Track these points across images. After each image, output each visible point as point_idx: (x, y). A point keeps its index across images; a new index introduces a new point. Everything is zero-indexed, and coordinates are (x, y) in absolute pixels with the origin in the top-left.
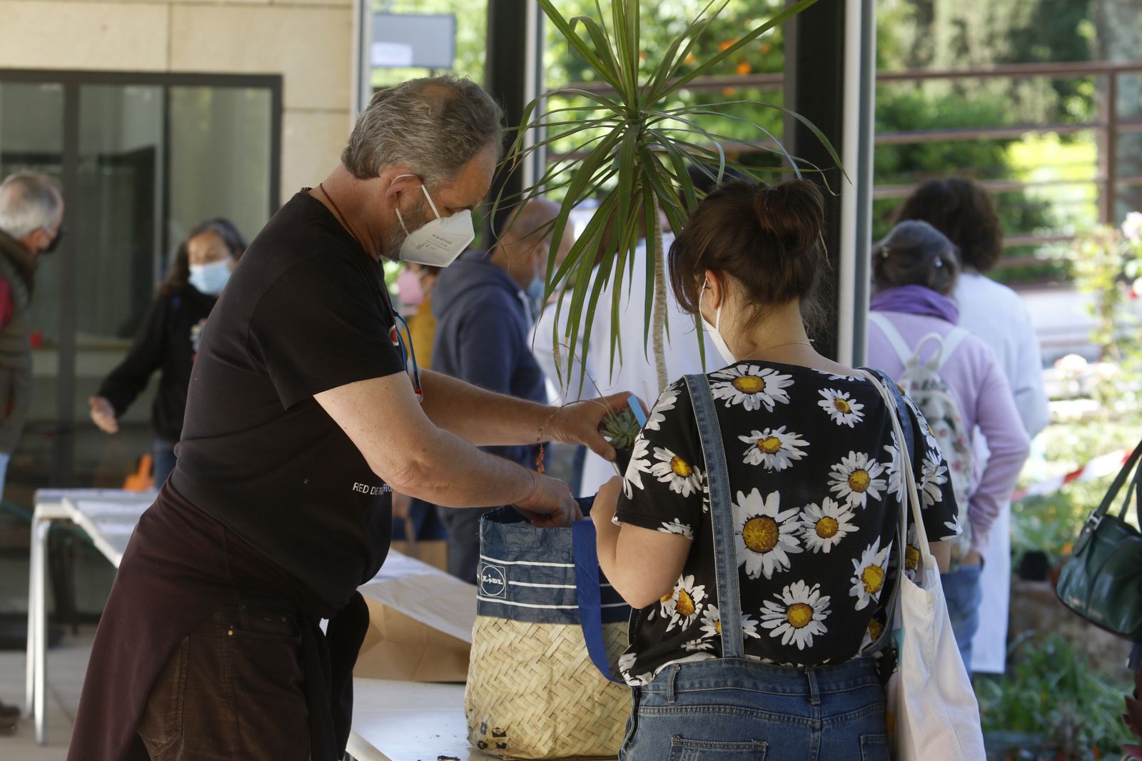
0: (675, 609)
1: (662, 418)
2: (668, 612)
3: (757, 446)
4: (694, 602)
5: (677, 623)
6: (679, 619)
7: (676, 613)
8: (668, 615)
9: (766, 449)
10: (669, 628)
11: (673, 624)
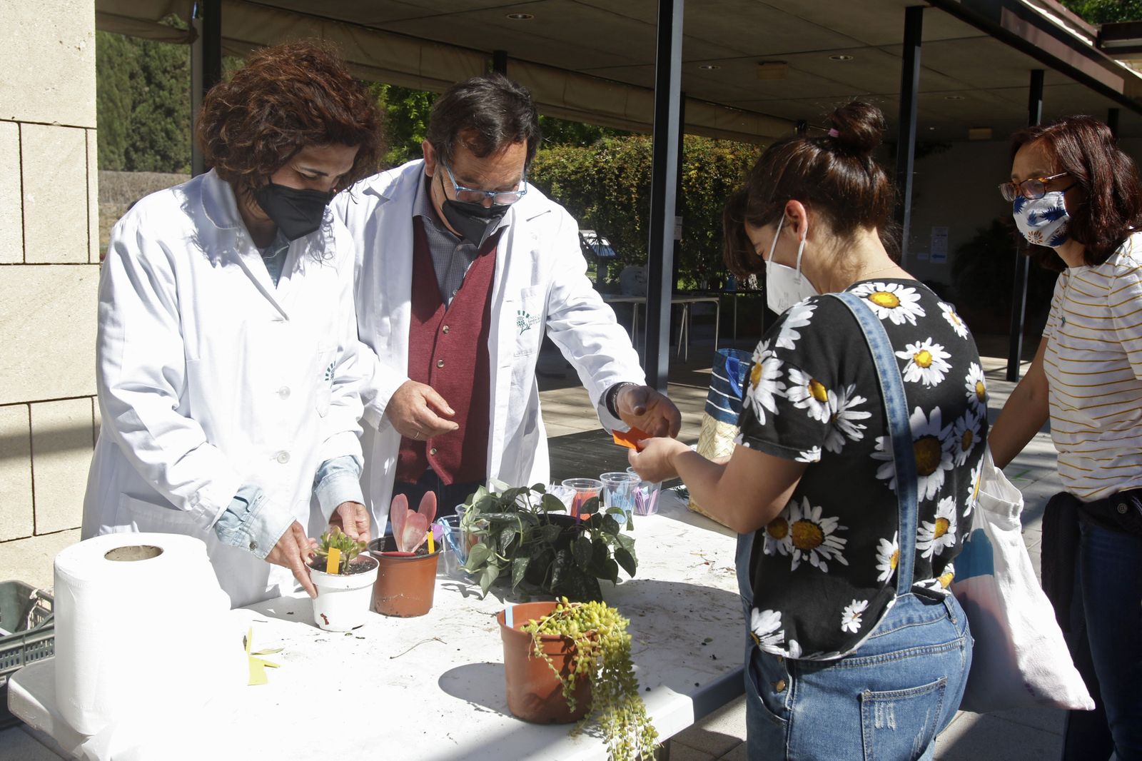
0: (793, 545)
1: (797, 336)
2: (788, 550)
3: (914, 361)
4: (823, 534)
5: (801, 559)
6: (802, 555)
7: (796, 548)
8: (788, 552)
9: (922, 364)
10: (794, 567)
11: (797, 561)
